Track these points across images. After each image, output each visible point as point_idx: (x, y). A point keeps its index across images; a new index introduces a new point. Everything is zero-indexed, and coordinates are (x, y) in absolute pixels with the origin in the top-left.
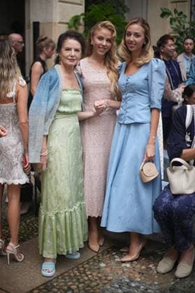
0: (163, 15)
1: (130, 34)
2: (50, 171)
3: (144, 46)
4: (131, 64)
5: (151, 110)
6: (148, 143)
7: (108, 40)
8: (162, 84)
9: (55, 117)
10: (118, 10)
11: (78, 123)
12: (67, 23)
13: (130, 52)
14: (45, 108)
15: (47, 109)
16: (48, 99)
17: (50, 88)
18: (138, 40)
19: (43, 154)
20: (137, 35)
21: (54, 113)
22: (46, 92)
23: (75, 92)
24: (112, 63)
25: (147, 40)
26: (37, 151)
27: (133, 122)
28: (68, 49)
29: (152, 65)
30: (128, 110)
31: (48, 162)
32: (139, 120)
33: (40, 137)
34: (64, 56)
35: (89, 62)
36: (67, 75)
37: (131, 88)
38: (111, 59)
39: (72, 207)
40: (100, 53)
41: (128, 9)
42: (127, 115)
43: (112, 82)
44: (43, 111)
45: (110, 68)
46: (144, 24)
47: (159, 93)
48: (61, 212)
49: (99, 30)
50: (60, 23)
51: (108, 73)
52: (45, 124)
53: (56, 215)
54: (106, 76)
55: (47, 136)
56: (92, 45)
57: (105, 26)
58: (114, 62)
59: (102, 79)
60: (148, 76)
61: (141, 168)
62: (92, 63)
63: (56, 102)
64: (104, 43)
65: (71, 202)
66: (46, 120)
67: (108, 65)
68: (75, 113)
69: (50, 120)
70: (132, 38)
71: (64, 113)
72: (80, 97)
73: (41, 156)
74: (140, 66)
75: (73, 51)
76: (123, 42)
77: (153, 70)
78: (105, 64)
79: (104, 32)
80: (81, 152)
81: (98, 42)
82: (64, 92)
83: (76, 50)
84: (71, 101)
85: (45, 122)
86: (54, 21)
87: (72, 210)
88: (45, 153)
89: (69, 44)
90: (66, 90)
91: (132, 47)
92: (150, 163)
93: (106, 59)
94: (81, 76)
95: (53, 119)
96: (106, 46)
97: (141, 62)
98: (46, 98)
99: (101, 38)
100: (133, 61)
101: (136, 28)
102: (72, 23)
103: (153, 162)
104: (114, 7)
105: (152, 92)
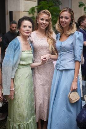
0: (80, 6)
1: (62, 17)
2: (15, 100)
3: (71, 24)
4: (63, 34)
5: (75, 61)
6: (73, 81)
7: (47, 20)
8: (81, 46)
9: (18, 67)
10: (56, 4)
11: (31, 71)
12: (28, 12)
13: (62, 28)
14: (12, 62)
15: (13, 63)
16: (14, 57)
17: (15, 50)
18: (67, 21)
19: (12, 90)
20: (66, 18)
21: (17, 65)
22: (12, 53)
23: (29, 52)
24: (50, 34)
25: (72, 20)
26: (8, 88)
27: (64, 69)
28: (25, 27)
29: (75, 35)
30: (62, 62)
31: (14, 94)
32: (67, 68)
33: (9, 80)
34: (23, 31)
35: (37, 34)
36: (24, 42)
37: (63, 49)
38: (49, 31)
39: (29, 121)
40: (42, 28)
41: (61, 3)
42: (61, 64)
43: (50, 45)
44: (11, 64)
45: (49, 37)
46: (71, 11)
47: (79, 52)
48: (21, 124)
49: (42, 15)
50: (24, 11)
51: (47, 40)
52: (12, 72)
53: (19, 125)
54: (47, 42)
55: (14, 79)
56: (38, 24)
57: (44, 12)
58: (51, 33)
59: (44, 44)
60: (73, 42)
61: (69, 95)
62: (38, 34)
63: (18, 58)
64: (45, 22)
65: (28, 118)
66: (13, 69)
67: (47, 35)
68: (29, 65)
69: (15, 69)
70: (64, 20)
71: (23, 65)
72: (32, 55)
73: (10, 91)
74: (69, 36)
75: (28, 27)
76: (58, 22)
77: (76, 38)
78: (45, 34)
79: (44, 16)
80: (33, 87)
81: (41, 21)
82: (22, 52)
83: (30, 27)
84: (27, 58)
85: (12, 70)
86: (21, 10)
87: (29, 123)
88: (13, 89)
89: (25, 23)
90: (24, 51)
91: (63, 25)
92: (75, 92)
93: (46, 31)
94: (32, 42)
95: (16, 69)
96: (46, 24)
97: (69, 33)
98: (13, 56)
99: (42, 19)
100: (64, 33)
101: (66, 14)
102: (30, 12)
103: (76, 92)
104: (54, 2)
105: (75, 51)
